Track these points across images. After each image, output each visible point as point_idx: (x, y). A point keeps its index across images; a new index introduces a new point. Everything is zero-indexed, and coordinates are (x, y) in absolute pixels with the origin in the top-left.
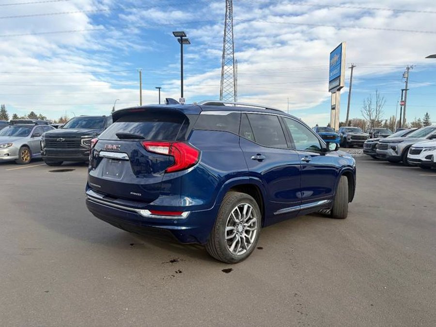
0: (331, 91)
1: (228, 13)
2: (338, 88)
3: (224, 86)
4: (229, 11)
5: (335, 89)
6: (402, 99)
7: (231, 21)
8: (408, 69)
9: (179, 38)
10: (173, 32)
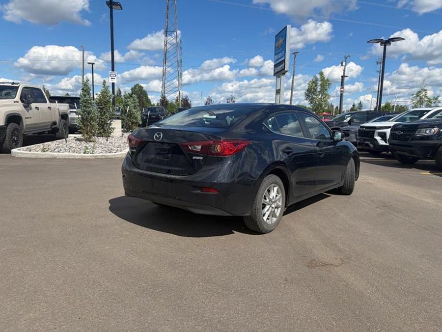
0: (277, 75)
2: (283, 72)
5: (280, 73)
6: (342, 85)
8: (346, 58)
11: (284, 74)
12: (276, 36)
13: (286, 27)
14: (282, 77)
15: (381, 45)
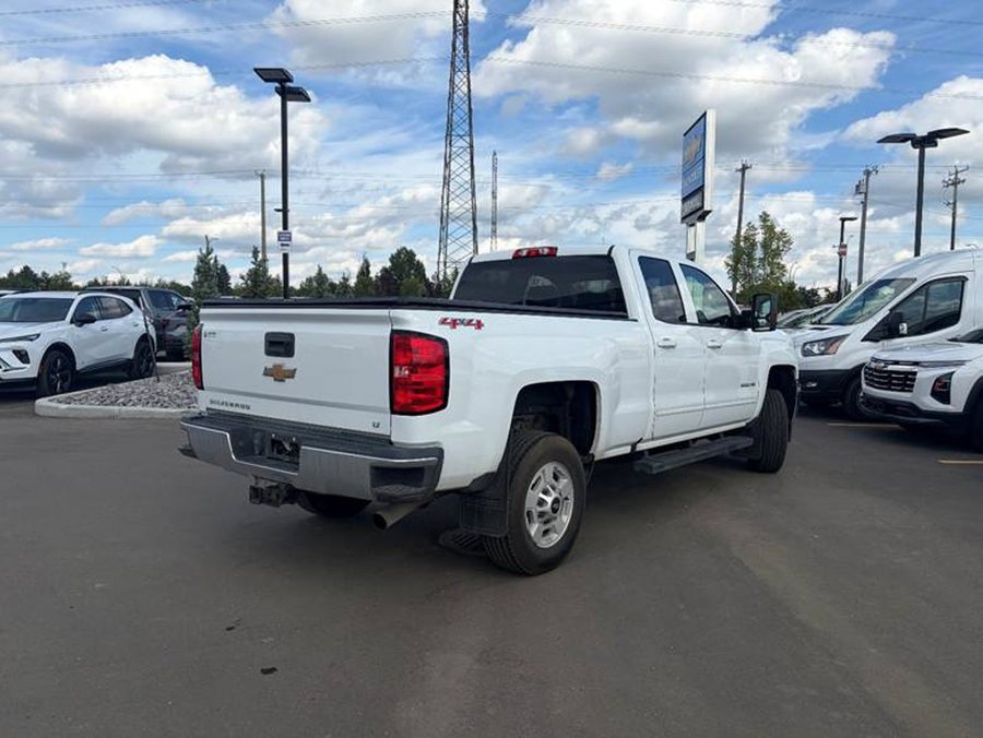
0: (687, 220)
1: (458, 44)
2: (700, 213)
3: (450, 211)
4: (460, 37)
5: (693, 216)
6: (842, 240)
7: (465, 61)
8: (868, 173)
9: (277, 85)
10: (256, 70)
11: (702, 218)
12: (685, 135)
13: (705, 113)
14: (699, 224)
15: (914, 146)
